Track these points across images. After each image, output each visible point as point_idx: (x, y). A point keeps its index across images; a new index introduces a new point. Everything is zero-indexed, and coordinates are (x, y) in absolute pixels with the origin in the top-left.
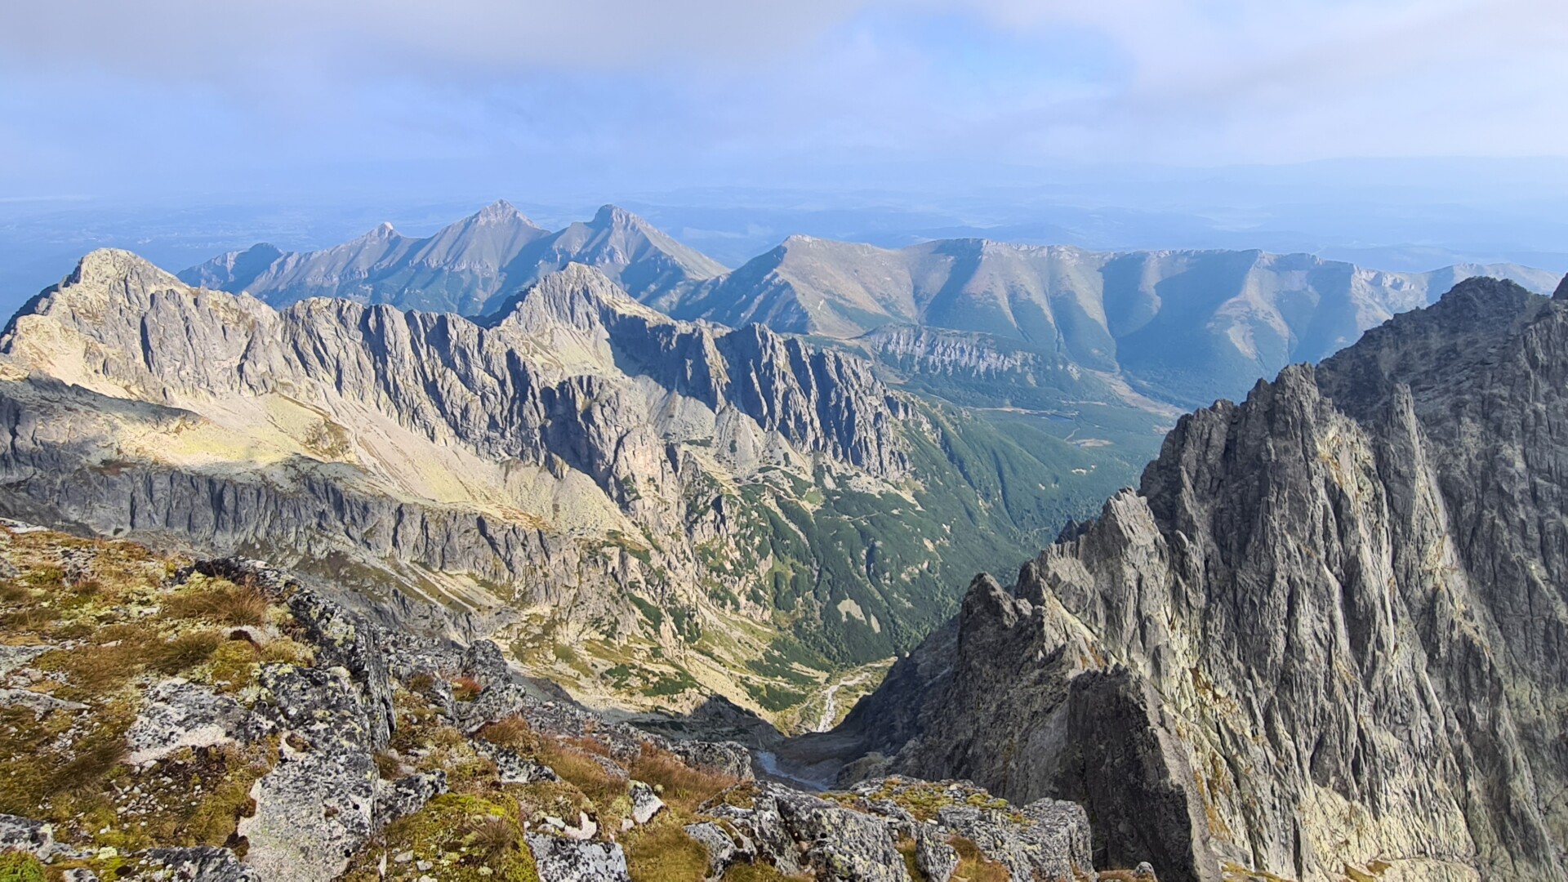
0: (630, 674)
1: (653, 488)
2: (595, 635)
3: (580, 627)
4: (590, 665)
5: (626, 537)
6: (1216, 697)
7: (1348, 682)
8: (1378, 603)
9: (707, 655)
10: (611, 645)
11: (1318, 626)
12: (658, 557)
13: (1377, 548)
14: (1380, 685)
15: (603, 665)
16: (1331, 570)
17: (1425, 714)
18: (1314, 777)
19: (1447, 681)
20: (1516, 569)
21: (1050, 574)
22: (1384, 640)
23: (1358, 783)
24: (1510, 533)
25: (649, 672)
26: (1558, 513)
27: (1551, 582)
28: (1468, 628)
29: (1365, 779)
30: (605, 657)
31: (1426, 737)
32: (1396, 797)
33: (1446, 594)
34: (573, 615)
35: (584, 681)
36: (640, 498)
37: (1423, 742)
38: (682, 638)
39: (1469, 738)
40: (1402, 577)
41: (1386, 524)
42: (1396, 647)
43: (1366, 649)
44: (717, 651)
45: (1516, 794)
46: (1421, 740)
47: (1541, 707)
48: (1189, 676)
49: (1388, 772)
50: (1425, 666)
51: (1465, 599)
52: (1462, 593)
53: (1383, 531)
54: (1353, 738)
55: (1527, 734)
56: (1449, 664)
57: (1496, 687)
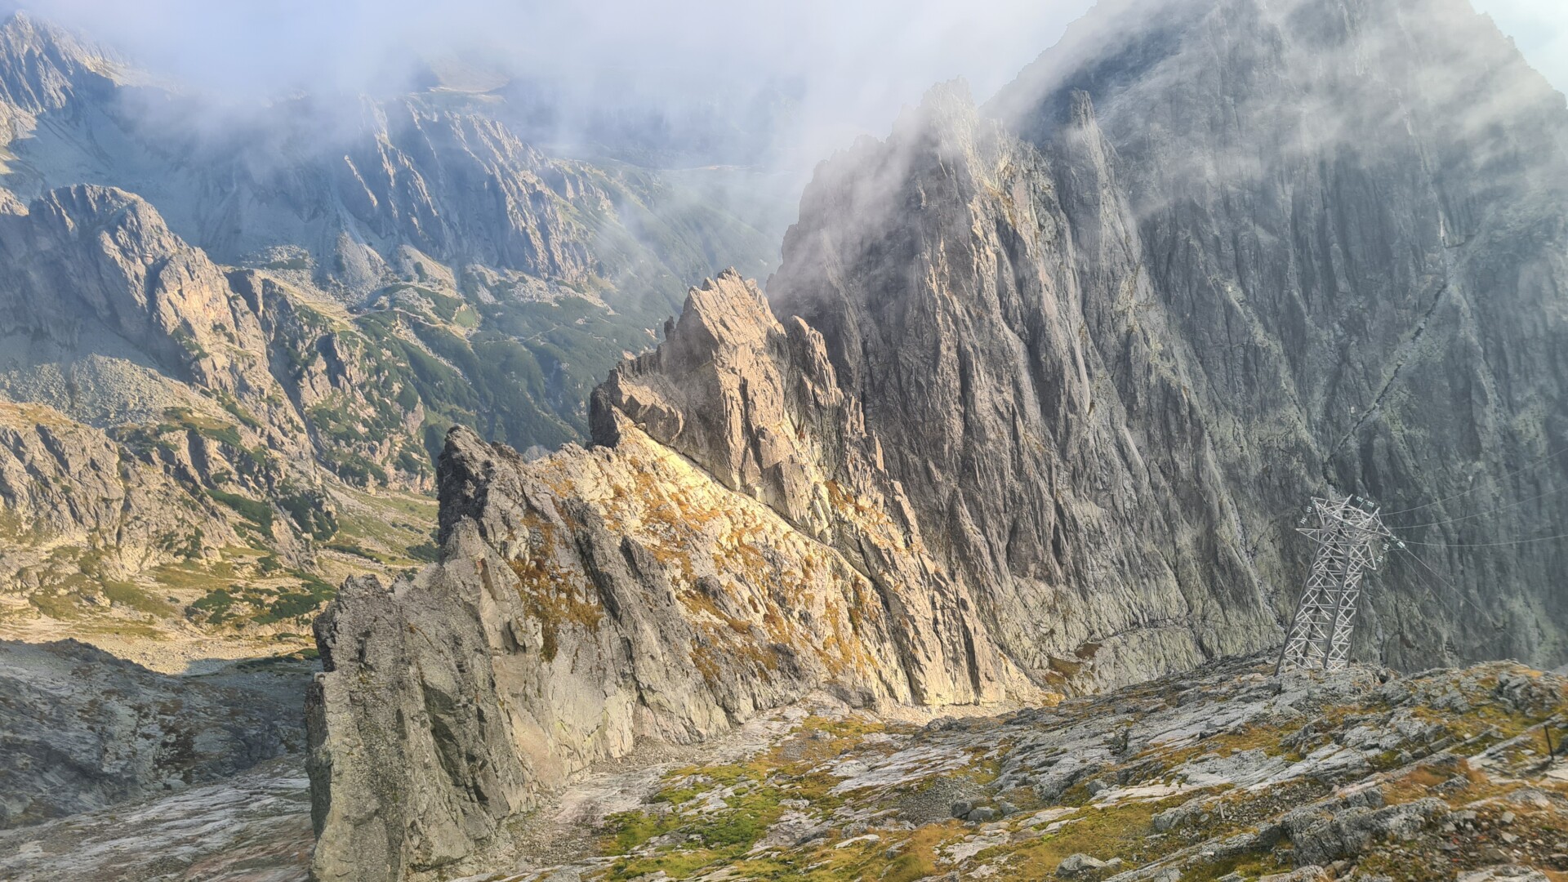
0: (232, 600)
1: (224, 339)
2: (167, 558)
3: (141, 551)
4: (166, 602)
5: (196, 414)
6: (858, 509)
7: (1039, 455)
8: (1067, 359)
9: (351, 551)
10: (197, 567)
11: (997, 398)
12: (252, 434)
13: (1062, 293)
14: (1076, 452)
15: (187, 596)
16: (1012, 328)
17: (1128, 474)
18: (1012, 569)
19: (1148, 431)
20: (1213, 294)
21: (624, 400)
22: (1076, 400)
23: (1061, 564)
24: (1205, 253)
25: (262, 592)
26: (1251, 224)
27: (1248, 303)
28: (1165, 370)
29: (1068, 558)
30: (189, 585)
31: (1130, 498)
32: (1103, 571)
33: (1141, 336)
34: (125, 538)
35: (160, 625)
36: (205, 355)
37: (1128, 505)
38: (310, 536)
39: (1175, 491)
40: (1094, 323)
41: (1072, 264)
42: (1092, 405)
43: (1058, 414)
44: (365, 544)
45: (1223, 541)
46: (1126, 504)
47: (1244, 443)
48: (824, 491)
49: (1092, 546)
50: (1124, 420)
51: (1163, 338)
52: (1159, 331)
53: (1069, 274)
54: (1051, 516)
55: (1232, 475)
56: (1149, 414)
57: (1197, 430)
